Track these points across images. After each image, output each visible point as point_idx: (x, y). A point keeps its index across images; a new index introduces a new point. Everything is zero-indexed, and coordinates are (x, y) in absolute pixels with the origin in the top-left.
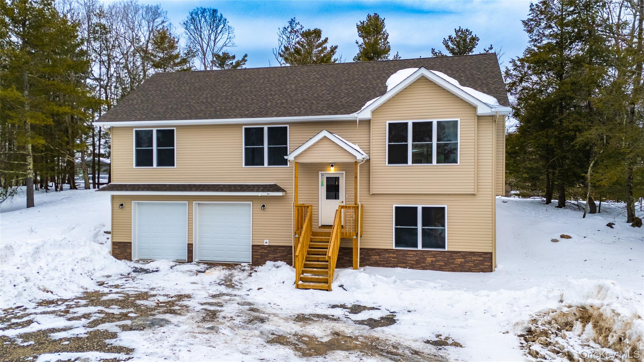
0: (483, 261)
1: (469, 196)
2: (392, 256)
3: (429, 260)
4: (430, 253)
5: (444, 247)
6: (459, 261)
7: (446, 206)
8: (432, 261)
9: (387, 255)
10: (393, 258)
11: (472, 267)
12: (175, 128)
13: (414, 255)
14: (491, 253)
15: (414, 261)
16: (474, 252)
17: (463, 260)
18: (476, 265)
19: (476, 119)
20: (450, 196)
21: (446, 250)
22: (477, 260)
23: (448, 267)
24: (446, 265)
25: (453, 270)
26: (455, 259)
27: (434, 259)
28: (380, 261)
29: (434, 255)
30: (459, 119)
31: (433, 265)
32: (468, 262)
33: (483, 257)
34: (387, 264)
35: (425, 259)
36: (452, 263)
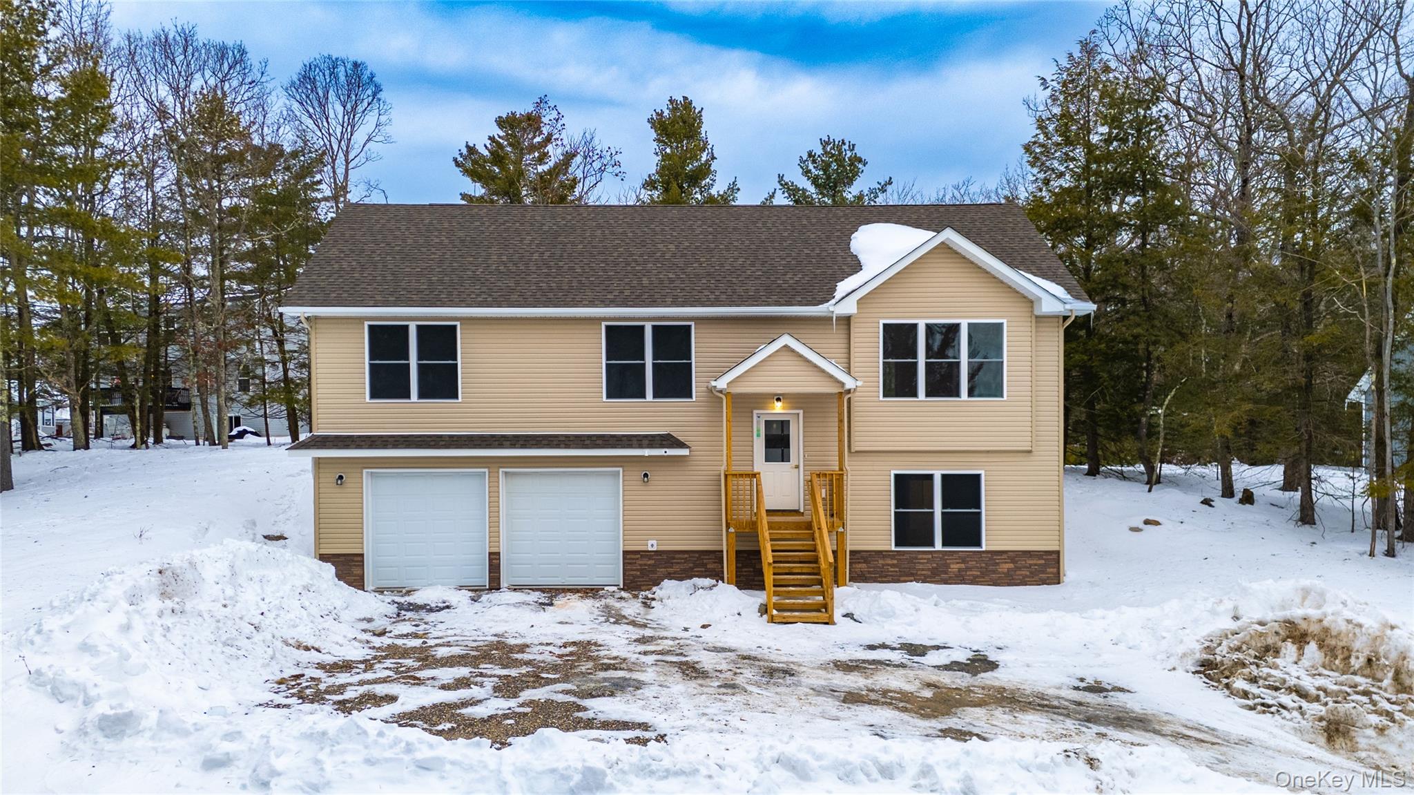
0: (1046, 566)
1: (1019, 454)
2: (890, 562)
3: (955, 567)
4: (955, 556)
5: (979, 544)
6: (1005, 567)
7: (982, 472)
8: (960, 570)
9: (881, 562)
10: (893, 566)
11: (1027, 576)
12: (458, 323)
13: (928, 559)
14: (1058, 553)
15: (929, 569)
16: (1029, 552)
17: (1012, 566)
18: (1033, 574)
19: (1034, 321)
20: (990, 455)
21: (984, 549)
22: (1036, 565)
23: (987, 578)
24: (983, 575)
25: (995, 584)
26: (998, 564)
27: (963, 566)
28: (869, 572)
29: (964, 558)
30: (1004, 321)
31: (963, 576)
32: (1020, 569)
33: (1045, 560)
34: (881, 577)
35: (947, 566)
36: (994, 572)
